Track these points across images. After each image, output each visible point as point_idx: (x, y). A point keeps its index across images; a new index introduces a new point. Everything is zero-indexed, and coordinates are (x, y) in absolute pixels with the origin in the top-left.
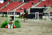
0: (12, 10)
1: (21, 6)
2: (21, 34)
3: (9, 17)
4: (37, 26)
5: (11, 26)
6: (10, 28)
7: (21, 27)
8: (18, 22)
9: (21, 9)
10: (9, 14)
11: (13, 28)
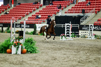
0: (20, 19)
1: (37, 11)
2: (38, 65)
3: (13, 33)
4: (68, 49)
5: (17, 49)
6: (16, 54)
7: (37, 51)
8: (32, 43)
9: (37, 17)
10: (13, 27)
11: (22, 53)
